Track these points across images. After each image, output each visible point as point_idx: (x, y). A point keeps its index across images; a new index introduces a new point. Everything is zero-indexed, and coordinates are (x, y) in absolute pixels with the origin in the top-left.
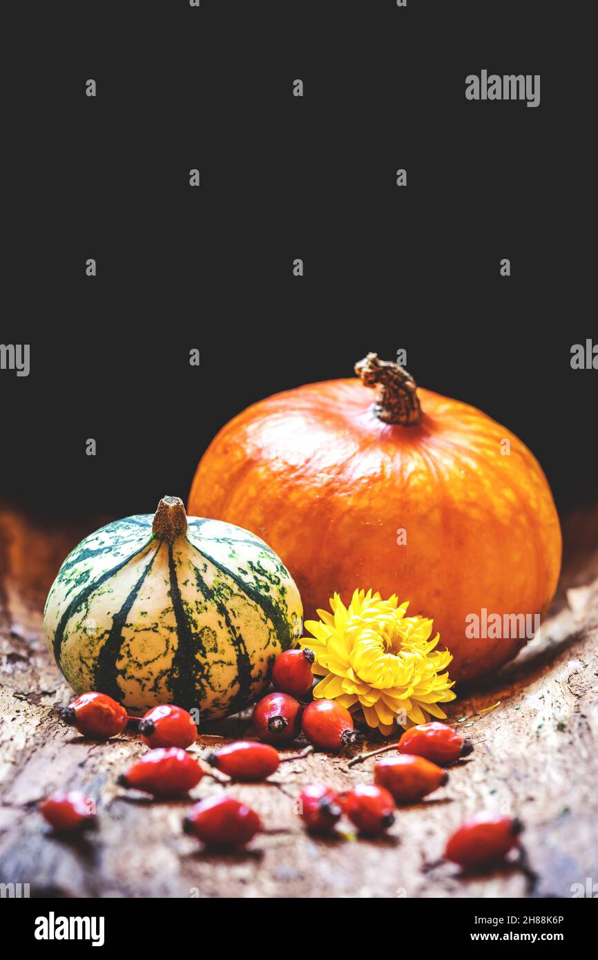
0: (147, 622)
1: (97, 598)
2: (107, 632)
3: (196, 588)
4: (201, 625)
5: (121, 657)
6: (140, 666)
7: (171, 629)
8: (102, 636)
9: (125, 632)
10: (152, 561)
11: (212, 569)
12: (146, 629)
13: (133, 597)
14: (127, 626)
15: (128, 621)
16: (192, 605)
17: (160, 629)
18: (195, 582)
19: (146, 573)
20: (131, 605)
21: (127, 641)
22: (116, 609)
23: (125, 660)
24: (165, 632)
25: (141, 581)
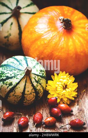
0: (29, 93)
1: (16, 89)
2: (21, 96)
3: (35, 82)
4: (38, 89)
5: (25, 100)
6: (29, 101)
7: (34, 93)
8: (20, 97)
9: (25, 96)
10: (26, 79)
11: (36, 76)
12: (29, 94)
13: (25, 88)
14: (25, 94)
15: (25, 93)
16: (36, 86)
17: (32, 93)
18: (35, 81)
19: (26, 82)
20: (25, 90)
21: (26, 97)
22: (22, 91)
23: (26, 100)
24: (33, 94)
25: (25, 84)
